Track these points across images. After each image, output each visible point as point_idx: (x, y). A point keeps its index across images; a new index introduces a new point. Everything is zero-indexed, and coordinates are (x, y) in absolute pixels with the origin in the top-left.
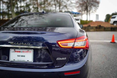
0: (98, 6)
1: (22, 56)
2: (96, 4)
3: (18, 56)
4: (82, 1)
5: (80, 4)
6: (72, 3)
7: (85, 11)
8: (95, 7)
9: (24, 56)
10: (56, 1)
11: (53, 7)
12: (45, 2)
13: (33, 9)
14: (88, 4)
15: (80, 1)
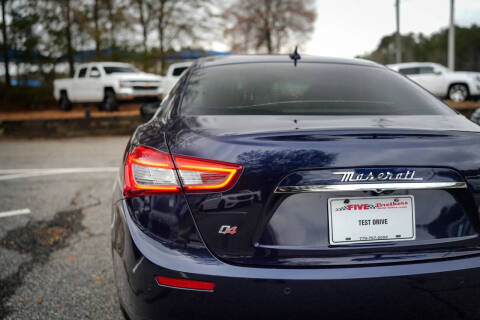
0: (311, 30)
1: (376, 222)
2: (303, 21)
3: (363, 223)
4: (248, 8)
5: (241, 20)
6: (211, 15)
7: (258, 46)
8: (298, 33)
9: (385, 222)
10: (145, 7)
11: (133, 30)
12: (96, 8)
13: (46, 37)
14: (271, 20)
15: (240, 7)
